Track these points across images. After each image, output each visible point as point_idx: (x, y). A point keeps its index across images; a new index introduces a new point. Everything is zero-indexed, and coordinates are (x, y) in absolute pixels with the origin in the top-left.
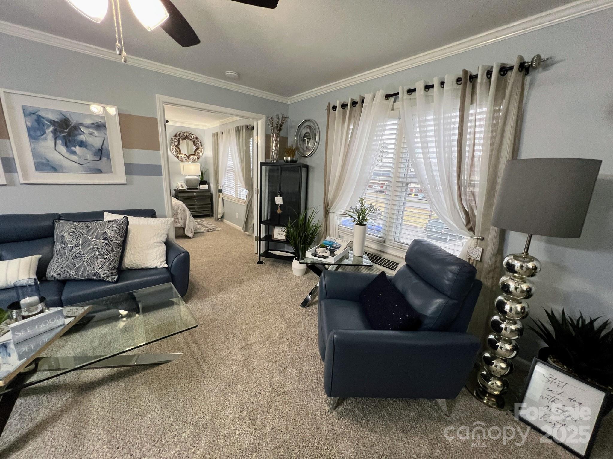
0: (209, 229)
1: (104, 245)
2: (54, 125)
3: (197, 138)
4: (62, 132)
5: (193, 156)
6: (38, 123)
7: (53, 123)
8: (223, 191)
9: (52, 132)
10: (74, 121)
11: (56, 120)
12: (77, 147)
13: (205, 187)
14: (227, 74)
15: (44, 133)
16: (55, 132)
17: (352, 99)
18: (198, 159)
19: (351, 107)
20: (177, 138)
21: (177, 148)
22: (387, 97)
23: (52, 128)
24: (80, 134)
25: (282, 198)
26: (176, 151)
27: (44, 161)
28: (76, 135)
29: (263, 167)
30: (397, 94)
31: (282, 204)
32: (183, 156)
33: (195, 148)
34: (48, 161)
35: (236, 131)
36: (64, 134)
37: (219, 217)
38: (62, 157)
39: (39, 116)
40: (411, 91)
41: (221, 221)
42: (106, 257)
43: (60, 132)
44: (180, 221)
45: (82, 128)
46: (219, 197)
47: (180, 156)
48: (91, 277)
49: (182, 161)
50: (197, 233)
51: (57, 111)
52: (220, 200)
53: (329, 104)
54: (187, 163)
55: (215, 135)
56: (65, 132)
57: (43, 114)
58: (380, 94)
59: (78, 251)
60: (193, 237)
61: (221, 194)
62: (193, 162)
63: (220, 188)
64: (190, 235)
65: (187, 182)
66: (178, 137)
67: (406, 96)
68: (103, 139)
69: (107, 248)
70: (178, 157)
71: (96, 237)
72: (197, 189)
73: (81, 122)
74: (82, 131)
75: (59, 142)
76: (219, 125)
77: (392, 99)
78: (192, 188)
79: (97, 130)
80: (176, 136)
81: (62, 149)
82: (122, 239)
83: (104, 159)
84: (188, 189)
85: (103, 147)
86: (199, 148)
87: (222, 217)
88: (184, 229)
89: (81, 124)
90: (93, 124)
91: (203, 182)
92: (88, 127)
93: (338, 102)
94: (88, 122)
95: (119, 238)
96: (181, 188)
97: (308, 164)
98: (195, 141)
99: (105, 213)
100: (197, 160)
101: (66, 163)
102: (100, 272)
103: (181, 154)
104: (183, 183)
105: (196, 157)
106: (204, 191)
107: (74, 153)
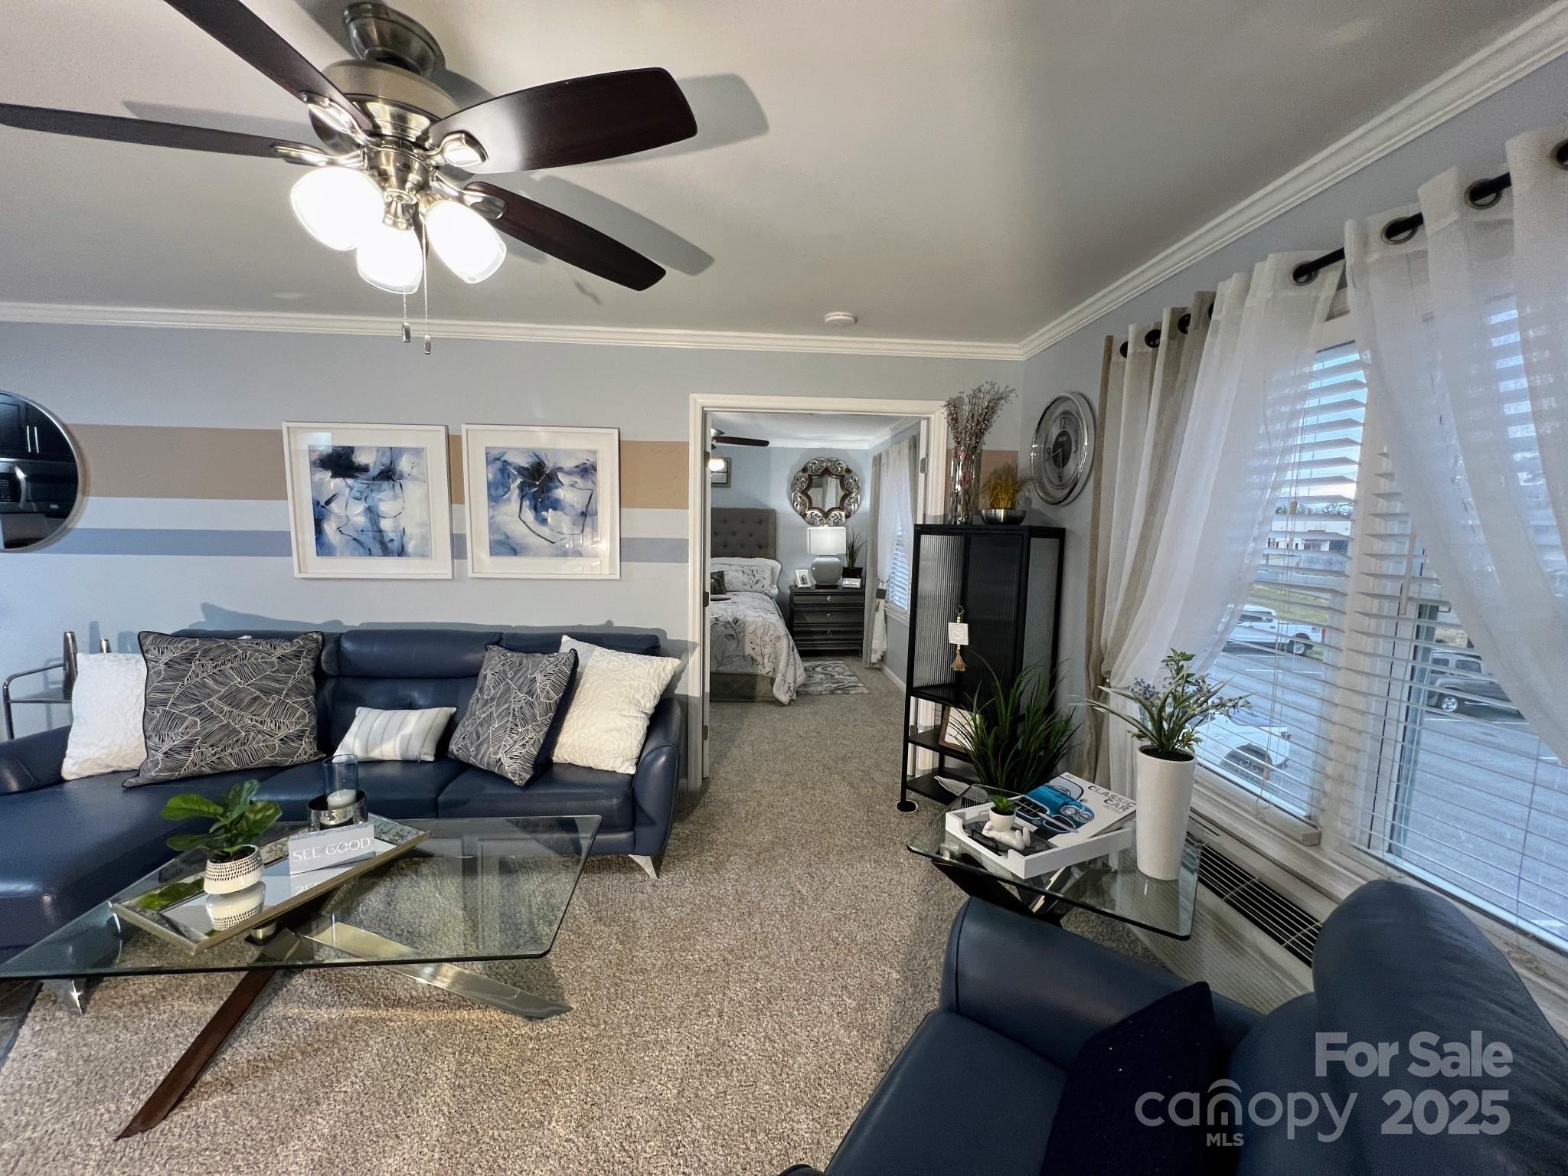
0: (837, 689)
1: (524, 705)
2: (522, 475)
3: (848, 471)
4: (532, 486)
5: (837, 512)
6: (503, 475)
7: (521, 470)
8: (889, 595)
9: (518, 487)
10: (549, 465)
11: (526, 465)
12: (550, 510)
13: (856, 583)
14: (827, 320)
15: (509, 489)
16: (521, 488)
17: (1174, 311)
18: (847, 517)
19: (1171, 337)
20: (807, 475)
21: (804, 497)
22: (1305, 273)
23: (519, 481)
24: (557, 487)
25: (966, 626)
26: (803, 504)
27: (502, 538)
28: (549, 490)
29: (923, 537)
30: (1339, 255)
31: (966, 643)
32: (816, 512)
33: (841, 493)
34: (508, 538)
35: (910, 448)
36: (536, 489)
37: (875, 658)
38: (527, 531)
39: (505, 461)
40: (1404, 228)
41: (880, 669)
42: (520, 730)
43: (529, 486)
44: (766, 661)
45: (560, 476)
46: (877, 609)
47: (809, 513)
48: (492, 769)
49: (812, 524)
50: (806, 694)
51: (528, 450)
52: (879, 617)
53: (1110, 340)
54: (821, 528)
55: (878, 461)
56: (535, 486)
57: (510, 457)
58: (1271, 270)
59: (490, 710)
60: (789, 704)
61: (882, 602)
62: (837, 524)
63: (880, 587)
64: (784, 698)
65: (818, 570)
66: (809, 472)
67: (1380, 250)
68: (590, 492)
69: (527, 712)
70: (804, 516)
71: (520, 690)
72: (836, 587)
73: (560, 465)
74: (560, 481)
75: (526, 503)
76: (889, 437)
77: (1329, 277)
78: (825, 584)
79: (583, 477)
80: (804, 470)
81: (529, 515)
82: (557, 697)
83: (588, 530)
84: (817, 587)
85: (589, 508)
86: (850, 493)
87: (883, 659)
88: (773, 680)
89: (560, 469)
90: (577, 467)
91: (852, 572)
92: (569, 473)
93: (1132, 328)
94: (569, 464)
95: (552, 692)
96: (800, 585)
97: (1066, 525)
98: (846, 479)
99: (565, 638)
100: (844, 519)
101: (533, 540)
102: (506, 761)
103: (811, 508)
104: (805, 572)
105: (843, 514)
106: (851, 592)
107: (544, 521)
